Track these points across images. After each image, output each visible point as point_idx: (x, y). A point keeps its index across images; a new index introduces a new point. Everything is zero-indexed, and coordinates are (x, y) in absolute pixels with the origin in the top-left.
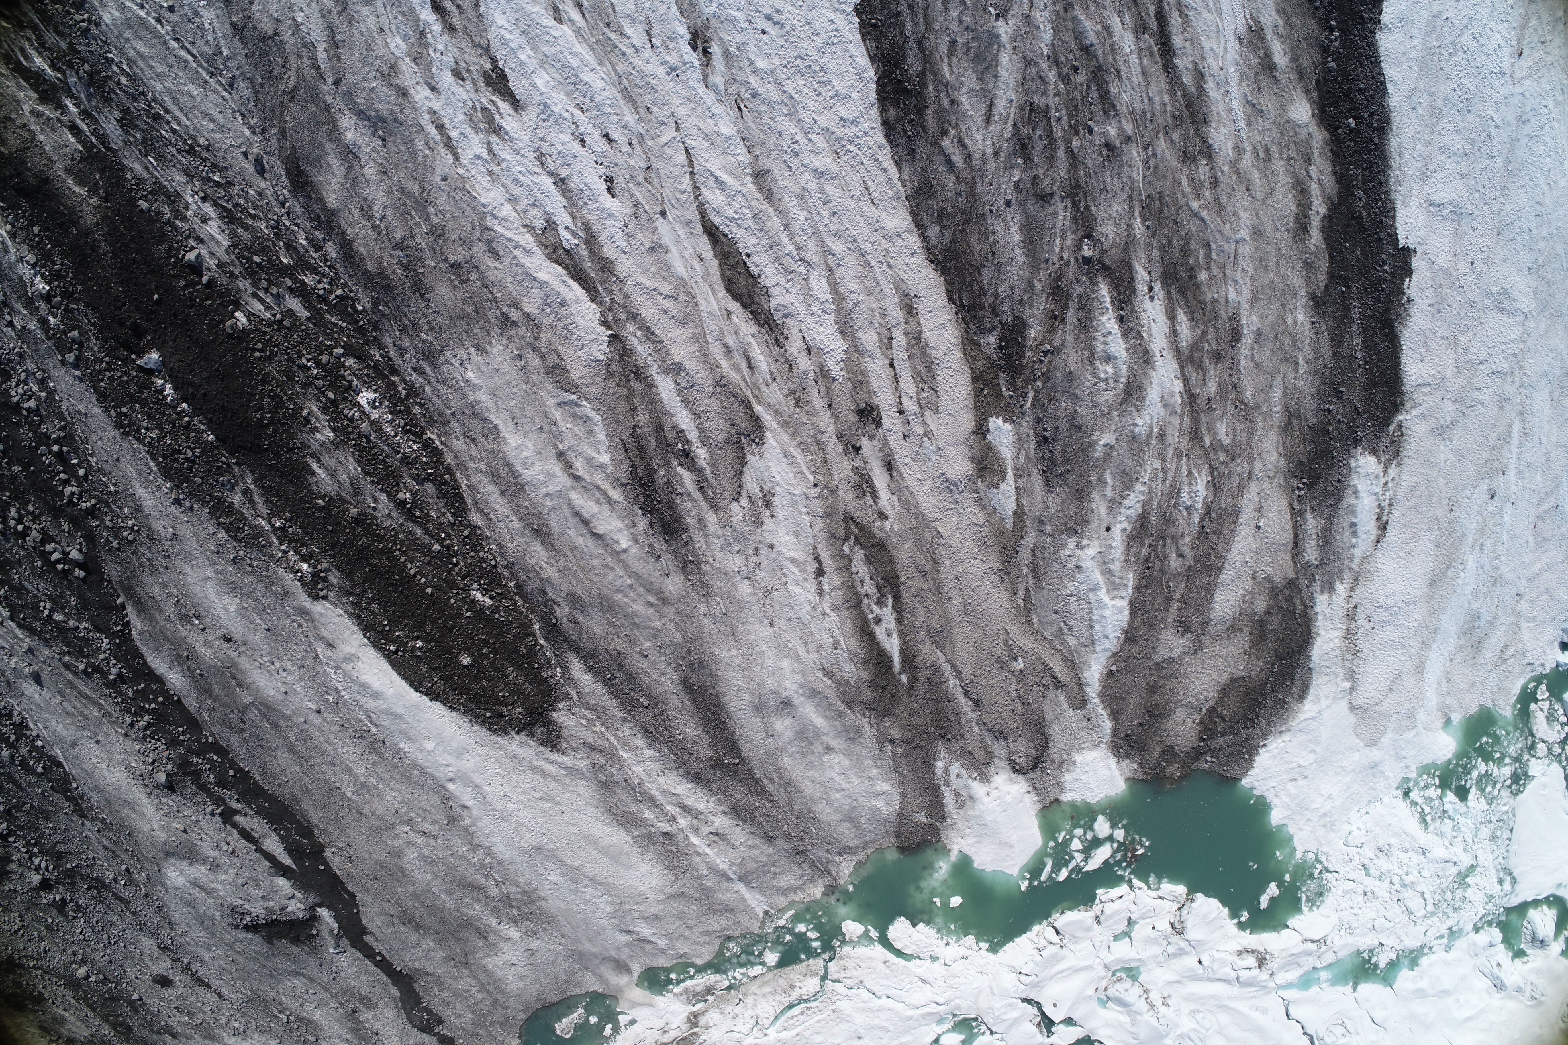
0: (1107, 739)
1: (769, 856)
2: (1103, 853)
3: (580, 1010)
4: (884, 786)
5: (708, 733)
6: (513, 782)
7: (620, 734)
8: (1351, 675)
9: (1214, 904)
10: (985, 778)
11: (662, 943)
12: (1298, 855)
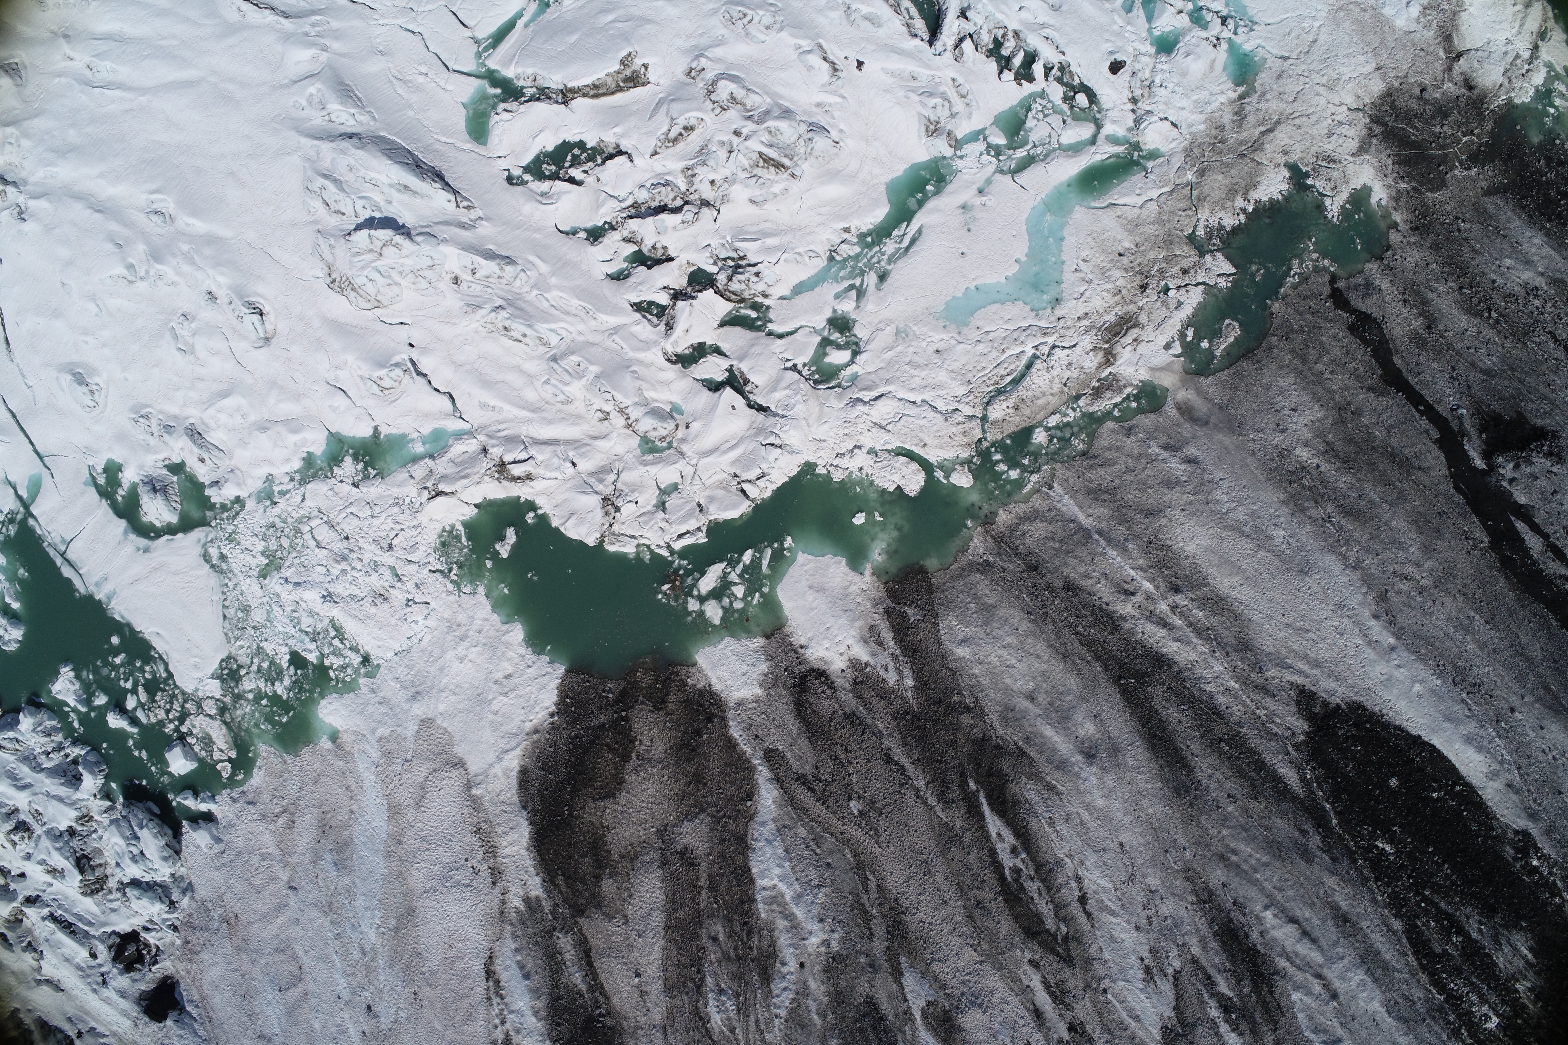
0: (730, 714)
1: (1066, 564)
2: (708, 582)
3: (1218, 353)
4: (962, 652)
5: (1156, 712)
6: (1336, 650)
7: (1242, 708)
8: (475, 804)
9: (573, 531)
10: (855, 664)
11: (1155, 449)
12: (481, 590)
